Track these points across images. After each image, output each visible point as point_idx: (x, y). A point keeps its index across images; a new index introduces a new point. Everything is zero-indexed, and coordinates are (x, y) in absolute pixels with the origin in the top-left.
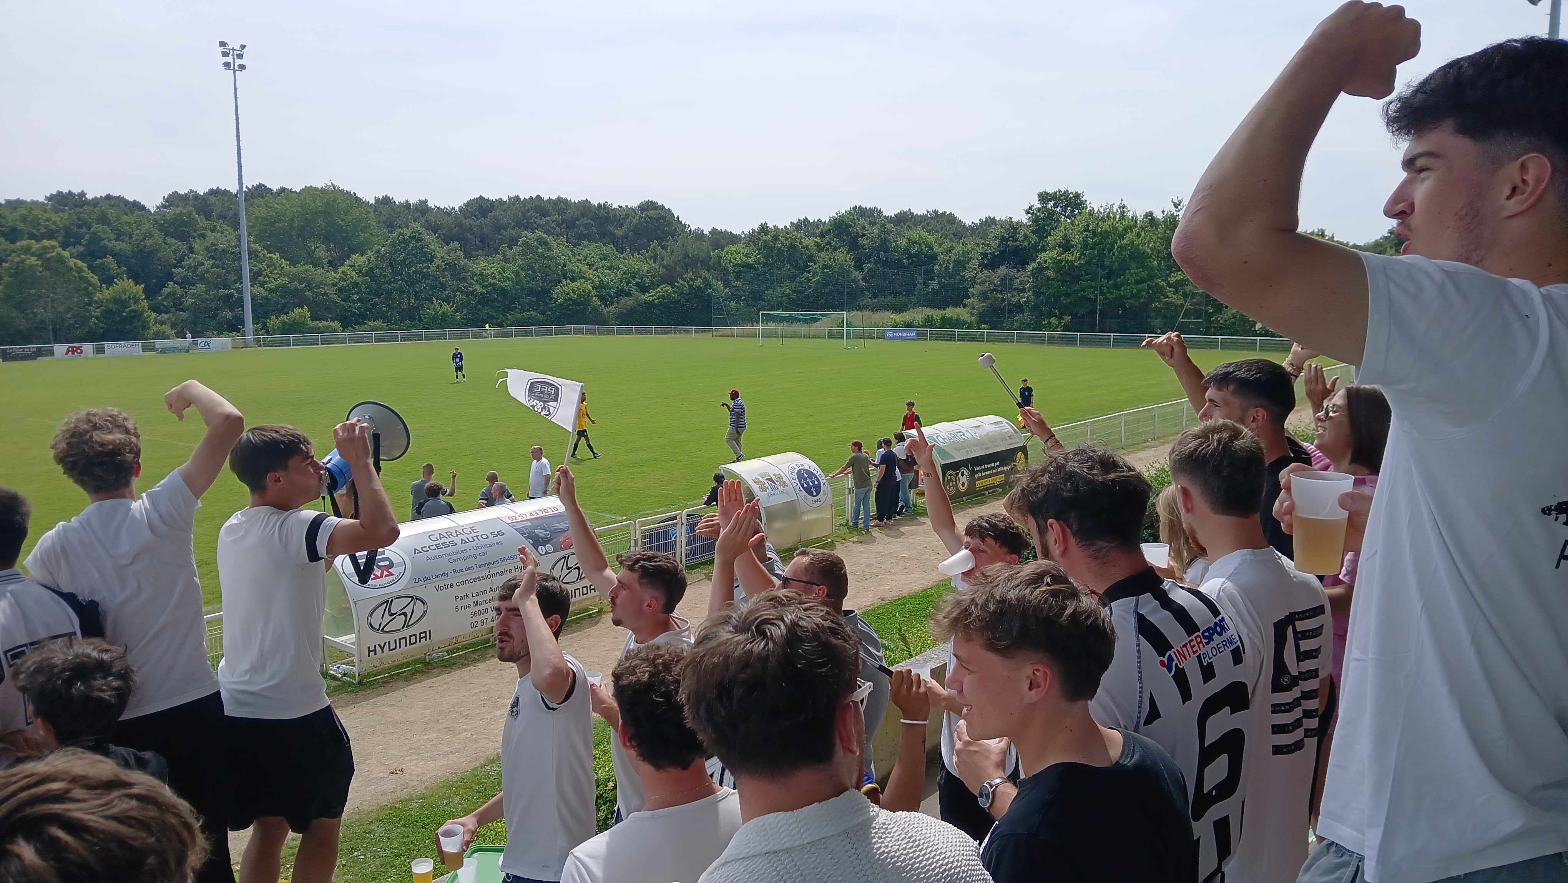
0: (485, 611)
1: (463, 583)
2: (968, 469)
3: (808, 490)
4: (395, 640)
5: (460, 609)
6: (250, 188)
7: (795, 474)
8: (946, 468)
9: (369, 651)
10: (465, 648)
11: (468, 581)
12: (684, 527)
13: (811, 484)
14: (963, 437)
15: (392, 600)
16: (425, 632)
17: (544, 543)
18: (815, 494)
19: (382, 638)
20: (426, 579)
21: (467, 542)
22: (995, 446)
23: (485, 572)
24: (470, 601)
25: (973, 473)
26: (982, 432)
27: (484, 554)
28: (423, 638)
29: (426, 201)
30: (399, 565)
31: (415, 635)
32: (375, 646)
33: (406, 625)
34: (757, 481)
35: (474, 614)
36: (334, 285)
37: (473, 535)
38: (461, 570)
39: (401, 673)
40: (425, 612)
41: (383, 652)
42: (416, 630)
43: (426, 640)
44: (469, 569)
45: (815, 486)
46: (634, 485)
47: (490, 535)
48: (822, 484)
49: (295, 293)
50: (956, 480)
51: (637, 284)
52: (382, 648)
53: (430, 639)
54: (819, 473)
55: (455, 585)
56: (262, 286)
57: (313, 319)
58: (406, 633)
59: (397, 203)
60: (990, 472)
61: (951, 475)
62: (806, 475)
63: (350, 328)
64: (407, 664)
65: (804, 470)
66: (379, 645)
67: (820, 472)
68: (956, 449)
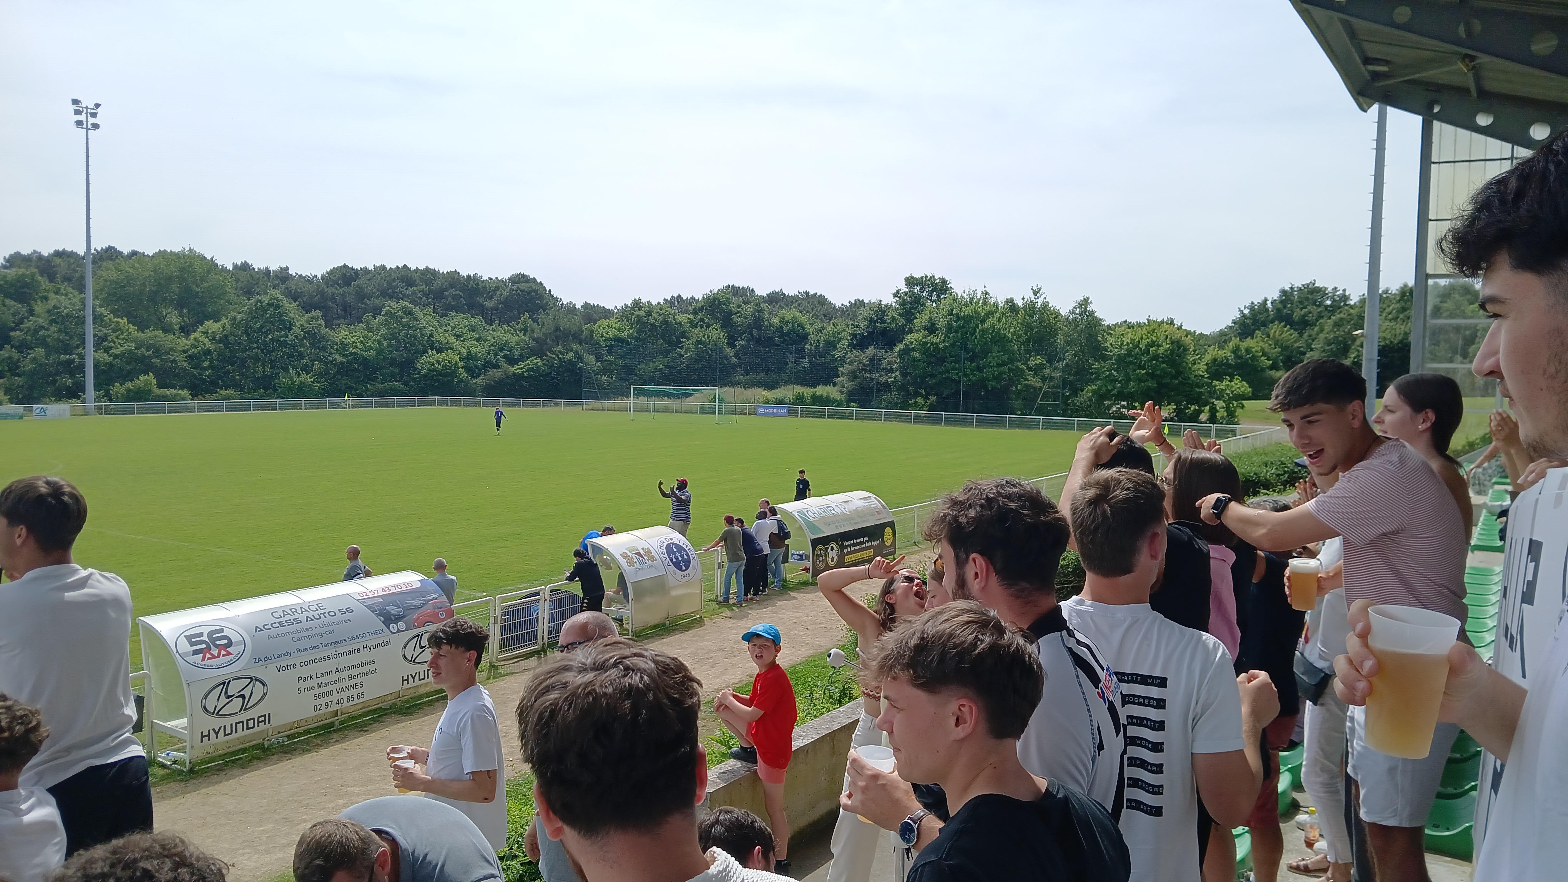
0: (330, 693)
1: (307, 663)
2: (838, 544)
3: (677, 565)
4: (232, 725)
5: (303, 691)
6: (99, 249)
7: (664, 548)
8: (815, 543)
9: (202, 737)
10: (307, 732)
11: (314, 662)
12: (547, 604)
13: (680, 558)
14: (833, 512)
15: (230, 681)
16: (265, 716)
17: (397, 619)
18: (684, 568)
19: (217, 723)
20: (266, 659)
21: (312, 620)
22: (864, 521)
23: (331, 651)
24: (314, 682)
25: (842, 547)
26: (851, 507)
27: (331, 632)
28: (262, 722)
29: (287, 268)
30: (238, 643)
31: (253, 719)
32: (209, 731)
33: (244, 708)
34: (624, 555)
35: (318, 697)
36: (185, 352)
37: (320, 612)
38: (306, 650)
39: (238, 759)
40: (265, 695)
41: (217, 737)
42: (254, 713)
43: (265, 724)
44: (314, 648)
45: (684, 561)
46: (497, 560)
47: (337, 612)
48: (691, 558)
49: (142, 359)
50: (826, 555)
51: (505, 357)
52: (217, 733)
53: (269, 723)
54: (688, 547)
55: (298, 665)
56: (107, 350)
57: (160, 386)
58: (244, 716)
59: (256, 270)
60: (859, 547)
61: (820, 550)
62: (675, 550)
63: (200, 397)
64: (244, 750)
65: (673, 544)
66: (214, 730)
67: (690, 546)
68: (825, 524)
